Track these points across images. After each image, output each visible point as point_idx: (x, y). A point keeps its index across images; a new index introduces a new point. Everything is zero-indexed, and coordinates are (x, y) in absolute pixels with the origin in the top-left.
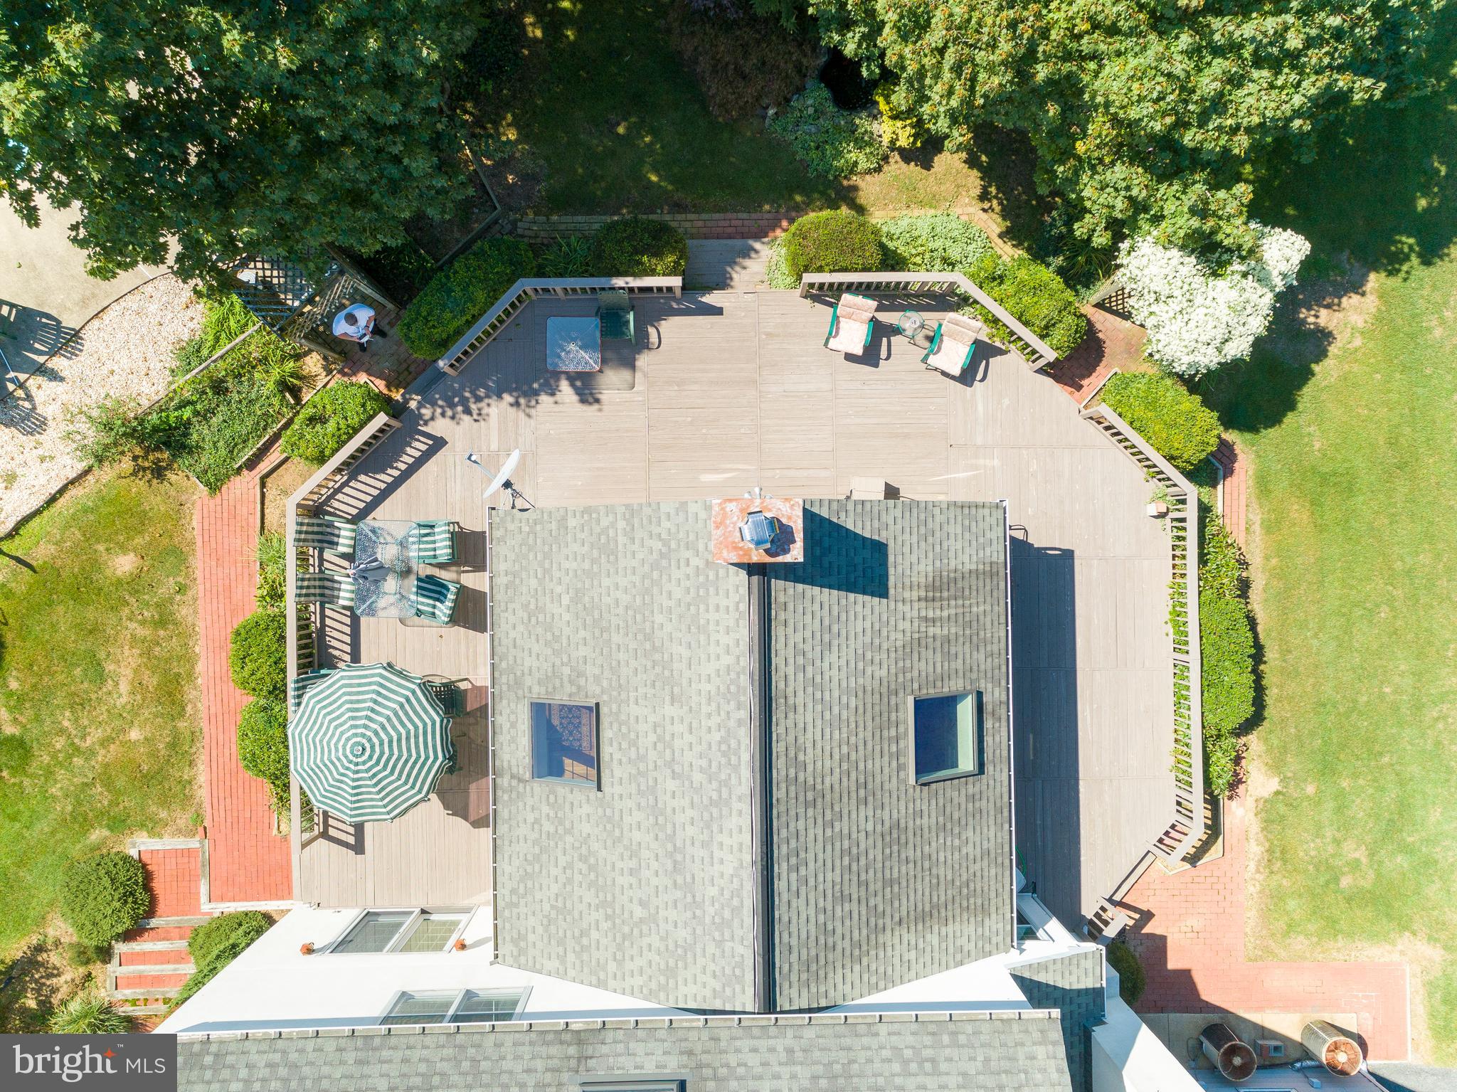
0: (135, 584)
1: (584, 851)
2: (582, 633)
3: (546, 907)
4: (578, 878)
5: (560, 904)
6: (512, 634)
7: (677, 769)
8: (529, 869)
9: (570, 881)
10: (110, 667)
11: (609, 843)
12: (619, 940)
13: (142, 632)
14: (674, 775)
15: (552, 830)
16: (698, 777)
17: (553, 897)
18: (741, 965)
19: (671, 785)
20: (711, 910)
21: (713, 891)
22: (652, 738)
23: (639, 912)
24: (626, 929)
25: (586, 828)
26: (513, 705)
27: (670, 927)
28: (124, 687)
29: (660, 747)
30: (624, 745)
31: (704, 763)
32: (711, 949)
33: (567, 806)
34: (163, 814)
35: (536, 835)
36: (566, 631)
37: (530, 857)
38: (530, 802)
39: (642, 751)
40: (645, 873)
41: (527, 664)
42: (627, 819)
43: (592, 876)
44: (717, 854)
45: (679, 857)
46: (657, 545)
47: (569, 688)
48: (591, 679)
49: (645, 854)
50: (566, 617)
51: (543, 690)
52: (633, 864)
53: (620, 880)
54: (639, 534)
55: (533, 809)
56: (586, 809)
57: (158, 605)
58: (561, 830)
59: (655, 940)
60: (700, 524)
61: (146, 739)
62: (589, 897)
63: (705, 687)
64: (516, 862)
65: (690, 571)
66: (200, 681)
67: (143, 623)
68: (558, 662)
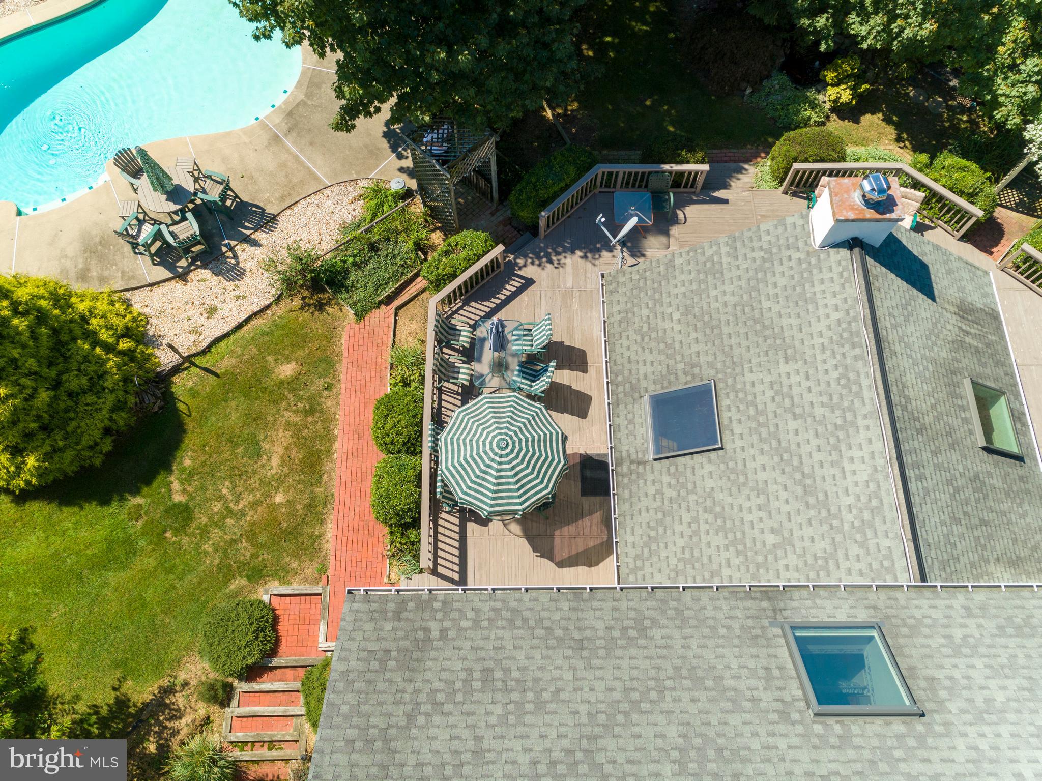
0: (293, 384)
1: (709, 503)
2: (694, 335)
3: (673, 561)
4: (704, 527)
5: (687, 555)
6: (627, 354)
7: (798, 411)
8: (653, 534)
9: (696, 533)
10: (266, 446)
11: (734, 489)
12: (752, 569)
13: (293, 418)
14: (795, 417)
15: (674, 494)
16: (819, 411)
17: (679, 551)
18: (889, 556)
19: (792, 425)
20: (849, 517)
21: (850, 500)
22: (770, 393)
23: (771, 539)
24: (760, 559)
25: (709, 484)
26: (630, 407)
27: (807, 543)
28: (275, 461)
29: (778, 399)
30: (742, 407)
31: (825, 399)
32: (854, 550)
33: (689, 471)
34: (295, 565)
35: (659, 504)
36: (678, 338)
37: (652, 524)
38: (650, 477)
39: (760, 407)
40: (774, 504)
41: (642, 372)
42: (750, 465)
43: (719, 522)
44: (848, 467)
45: (808, 482)
46: (759, 254)
47: (683, 379)
48: (705, 367)
49: (772, 488)
50: (677, 327)
51: (659, 387)
52: (761, 500)
53: (748, 518)
54: (741, 251)
55: (654, 482)
56: (708, 468)
57: (309, 398)
58: (683, 493)
59: (792, 560)
60: (799, 229)
61: (288, 501)
62: (718, 540)
63: (817, 341)
64: (638, 531)
65: (793, 263)
66: (335, 456)
67: (296, 412)
68: (672, 362)
